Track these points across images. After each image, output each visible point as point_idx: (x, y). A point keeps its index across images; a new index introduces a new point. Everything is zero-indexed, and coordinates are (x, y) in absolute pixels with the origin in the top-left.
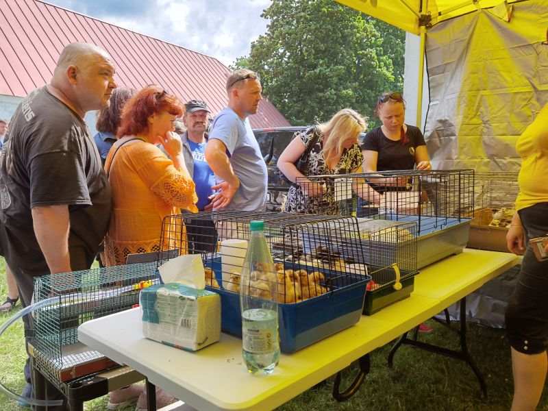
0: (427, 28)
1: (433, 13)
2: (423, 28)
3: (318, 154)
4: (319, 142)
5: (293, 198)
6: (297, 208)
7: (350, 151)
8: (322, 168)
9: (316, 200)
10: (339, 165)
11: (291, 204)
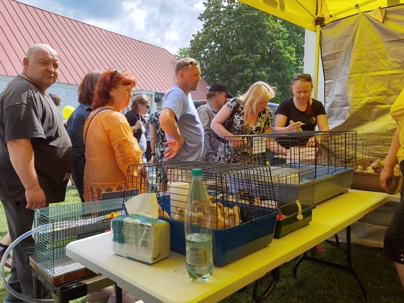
0: (321, 26)
1: (326, 16)
2: (318, 26)
3: (240, 116)
4: (240, 108)
5: (222, 151)
6: (226, 158)
7: (263, 115)
8: (243, 126)
9: (240, 151)
10: (256, 124)
11: (221, 155)
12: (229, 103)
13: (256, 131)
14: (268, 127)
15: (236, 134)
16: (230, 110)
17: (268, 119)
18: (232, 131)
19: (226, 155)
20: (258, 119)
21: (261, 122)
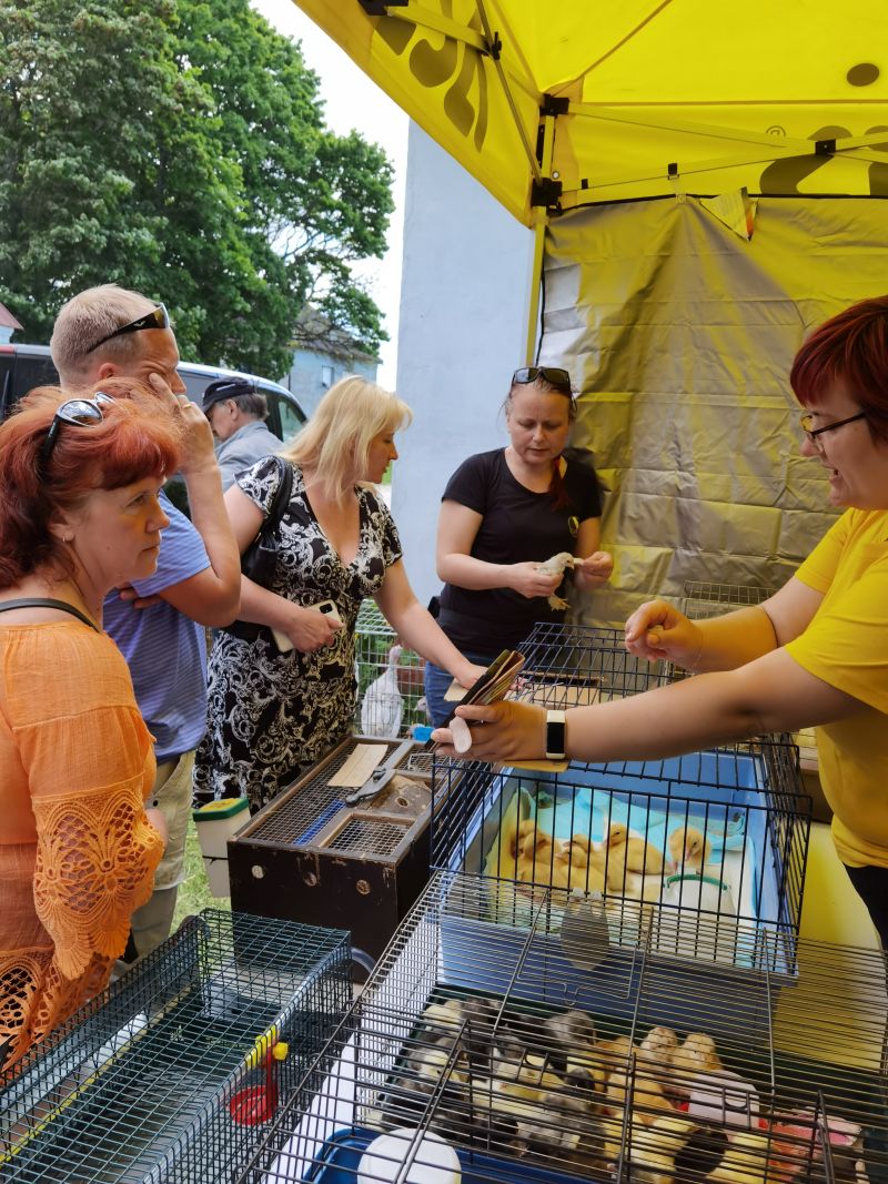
3: (306, 527)
4: (296, 495)
5: (240, 670)
6: (257, 695)
7: (374, 516)
8: (328, 561)
9: (315, 663)
10: (363, 551)
11: (235, 687)
12: (248, 479)
13: (370, 576)
14: (394, 556)
15: (299, 596)
16: (260, 504)
17: (389, 530)
18: (279, 589)
19: (258, 685)
20: (365, 530)
21: (375, 540)
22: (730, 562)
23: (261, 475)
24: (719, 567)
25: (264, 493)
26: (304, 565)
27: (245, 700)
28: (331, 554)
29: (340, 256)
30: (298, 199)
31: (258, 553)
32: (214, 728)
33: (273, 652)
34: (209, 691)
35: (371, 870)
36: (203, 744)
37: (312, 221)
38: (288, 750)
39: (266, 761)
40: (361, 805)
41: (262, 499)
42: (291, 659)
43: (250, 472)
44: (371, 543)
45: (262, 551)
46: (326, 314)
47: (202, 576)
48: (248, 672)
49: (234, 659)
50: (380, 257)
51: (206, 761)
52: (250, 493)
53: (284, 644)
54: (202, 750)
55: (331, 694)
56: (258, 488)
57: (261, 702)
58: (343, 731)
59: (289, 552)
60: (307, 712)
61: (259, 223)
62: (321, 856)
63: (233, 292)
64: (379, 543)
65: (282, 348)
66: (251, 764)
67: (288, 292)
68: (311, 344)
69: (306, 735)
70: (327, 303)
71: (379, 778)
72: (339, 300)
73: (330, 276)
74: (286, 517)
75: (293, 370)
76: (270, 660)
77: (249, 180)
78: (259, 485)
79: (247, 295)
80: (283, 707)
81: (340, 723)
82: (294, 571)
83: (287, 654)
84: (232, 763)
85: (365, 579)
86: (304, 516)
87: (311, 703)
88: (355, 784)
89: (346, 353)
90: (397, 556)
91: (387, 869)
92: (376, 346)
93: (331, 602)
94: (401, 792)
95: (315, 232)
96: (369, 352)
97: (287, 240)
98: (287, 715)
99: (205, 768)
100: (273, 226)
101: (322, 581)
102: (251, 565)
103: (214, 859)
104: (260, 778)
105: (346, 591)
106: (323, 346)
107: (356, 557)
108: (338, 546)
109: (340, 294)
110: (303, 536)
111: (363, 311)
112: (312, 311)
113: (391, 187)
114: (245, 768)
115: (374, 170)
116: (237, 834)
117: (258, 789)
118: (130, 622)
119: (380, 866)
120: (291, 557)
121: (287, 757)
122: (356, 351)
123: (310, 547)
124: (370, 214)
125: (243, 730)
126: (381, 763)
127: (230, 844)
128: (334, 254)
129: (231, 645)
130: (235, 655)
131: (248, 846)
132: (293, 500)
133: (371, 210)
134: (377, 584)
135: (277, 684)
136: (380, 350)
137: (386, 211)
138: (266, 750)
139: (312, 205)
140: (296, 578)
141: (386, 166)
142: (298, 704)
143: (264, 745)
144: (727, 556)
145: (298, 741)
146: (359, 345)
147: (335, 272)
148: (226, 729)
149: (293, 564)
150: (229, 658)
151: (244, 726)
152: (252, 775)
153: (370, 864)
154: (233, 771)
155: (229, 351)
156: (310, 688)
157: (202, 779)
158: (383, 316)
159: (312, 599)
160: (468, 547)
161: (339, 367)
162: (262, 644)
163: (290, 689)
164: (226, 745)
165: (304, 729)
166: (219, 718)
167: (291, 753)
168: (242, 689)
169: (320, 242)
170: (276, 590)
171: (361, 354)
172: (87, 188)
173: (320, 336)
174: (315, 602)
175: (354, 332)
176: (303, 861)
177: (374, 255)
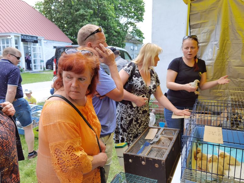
3: (139, 78)
4: (137, 71)
5: (124, 111)
6: (128, 117)
7: (153, 75)
8: (144, 86)
9: (141, 110)
10: (152, 83)
11: (123, 115)
12: (126, 67)
13: (153, 89)
14: (158, 84)
15: (137, 94)
16: (128, 73)
17: (157, 78)
18: (133, 93)
19: (128, 115)
20: (152, 78)
21: (154, 80)
22: (240, 81)
23: (129, 66)
24: (237, 82)
25: (129, 70)
26: (139, 87)
27: (125, 118)
28: (145, 84)
29: (134, 22)
30: (125, 12)
31: (128, 84)
32: (118, 125)
33: (132, 107)
34: (117, 116)
35: (159, 161)
36: (116, 129)
37: (128, 16)
38: (135, 130)
39: (130, 133)
40: (154, 144)
41: (129, 72)
42: (136, 109)
43: (126, 66)
44: (153, 81)
45: (129, 84)
46: (132, 35)
47: (115, 90)
48: (126, 112)
49: (122, 109)
50: (142, 22)
51: (117, 132)
52: (126, 71)
53: (134, 105)
54: (116, 130)
55: (144, 117)
56: (128, 70)
57: (129, 119)
58: (147, 125)
59: (135, 84)
60: (139, 121)
61: (117, 17)
62: (146, 158)
63: (113, 31)
64: (155, 81)
65: (123, 43)
66: (127, 133)
67: (124, 31)
68: (129, 41)
69: (139, 126)
70: (132, 32)
71: (157, 137)
72: (134, 31)
73: (132, 27)
74: (134, 76)
75: (125, 47)
76: (131, 109)
77: (116, 9)
78: (128, 69)
79: (116, 32)
80: (134, 120)
81: (146, 124)
82: (136, 88)
83: (135, 108)
84: (122, 133)
85: (152, 90)
86: (138, 76)
87: (140, 119)
88: (151, 138)
89: (136, 42)
90: (159, 84)
91: (163, 161)
92: (142, 40)
93: (144, 95)
94: (163, 141)
95: (128, 18)
96: (141, 42)
97: (123, 20)
98: (135, 122)
99: (117, 134)
100: (120, 18)
101: (143, 91)
102: (126, 87)
103: (120, 157)
104: (129, 137)
105: (148, 93)
106: (131, 41)
107: (150, 85)
108: (146, 82)
109: (134, 30)
110: (138, 80)
111: (139, 33)
112: (129, 34)
113: (144, 7)
114: (126, 134)
115: (141, 4)
116: (125, 152)
117: (129, 139)
118: (99, 102)
119: (161, 161)
120: (136, 85)
121: (135, 132)
122: (138, 42)
123: (140, 83)
124: (140, 13)
125: (125, 125)
126: (157, 133)
127: (124, 154)
128: (133, 22)
129: (122, 106)
130: (123, 108)
131: (128, 155)
132: (136, 72)
133: (140, 12)
134: (154, 91)
135: (132, 115)
136: (143, 41)
137: (143, 12)
138: (130, 130)
139: (128, 13)
140: (137, 90)
141: (143, 3)
142: (137, 119)
143: (130, 129)
144: (239, 80)
145: (137, 128)
146: (139, 40)
147: (133, 26)
148: (121, 125)
149: (136, 87)
150: (121, 109)
151: (125, 124)
152: (127, 136)
153: (158, 160)
154: (123, 135)
155: (113, 44)
156: (140, 115)
157: (117, 137)
158: (143, 34)
159: (140, 94)
160: (174, 80)
161: (135, 45)
162: (129, 105)
163: (136, 116)
164: (121, 129)
165: (139, 125)
166: (119, 123)
167: (136, 131)
168: (124, 116)
169: (130, 20)
170: (132, 93)
171: (139, 42)
172: (85, 14)
173: (130, 39)
174: (141, 95)
175: (137, 38)
176: (141, 158)
177: (141, 22)
